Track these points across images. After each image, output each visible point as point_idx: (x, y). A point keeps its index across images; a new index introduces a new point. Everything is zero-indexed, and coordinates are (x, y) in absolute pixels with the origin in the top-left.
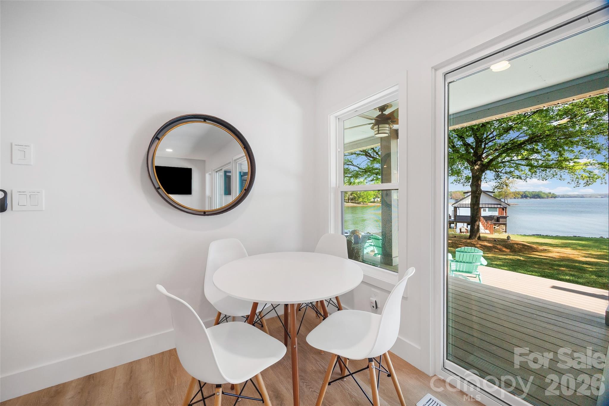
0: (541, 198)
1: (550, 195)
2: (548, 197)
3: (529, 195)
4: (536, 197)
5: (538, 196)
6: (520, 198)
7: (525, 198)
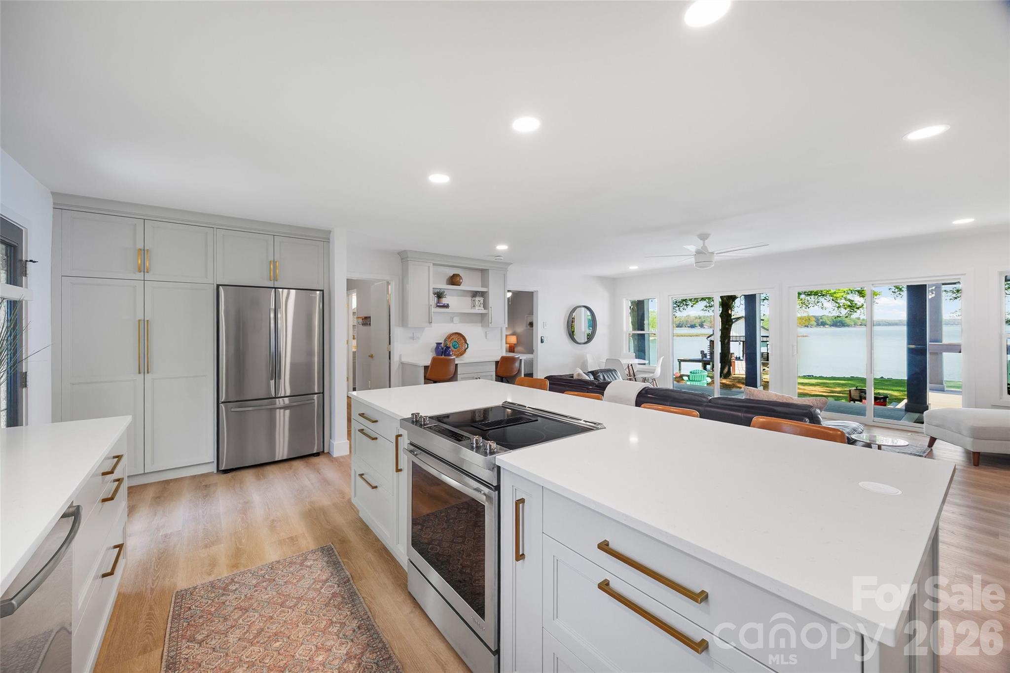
0: (846, 326)
1: (858, 321)
2: (855, 324)
3: (828, 322)
4: (838, 324)
5: (842, 323)
6: (815, 326)
7: (822, 327)
